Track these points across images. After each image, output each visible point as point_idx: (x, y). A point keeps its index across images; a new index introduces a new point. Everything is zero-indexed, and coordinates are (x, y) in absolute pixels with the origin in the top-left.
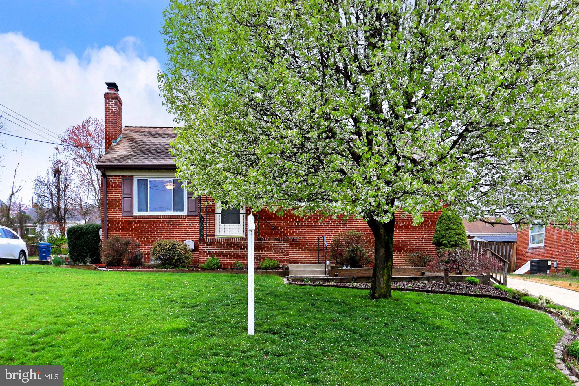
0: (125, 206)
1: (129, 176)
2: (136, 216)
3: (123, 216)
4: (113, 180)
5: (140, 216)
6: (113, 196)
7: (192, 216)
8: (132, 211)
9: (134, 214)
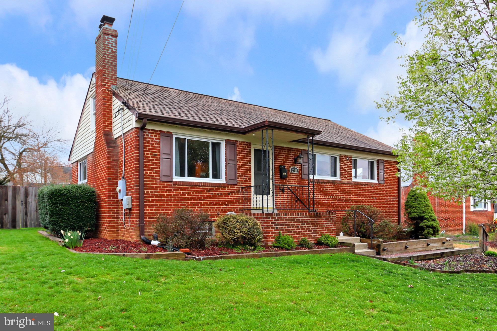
0: (164, 168)
1: (168, 132)
2: (176, 182)
3: (161, 181)
4: (150, 134)
5: (181, 182)
6: (149, 155)
7: (231, 185)
8: (171, 176)
9: (174, 180)
